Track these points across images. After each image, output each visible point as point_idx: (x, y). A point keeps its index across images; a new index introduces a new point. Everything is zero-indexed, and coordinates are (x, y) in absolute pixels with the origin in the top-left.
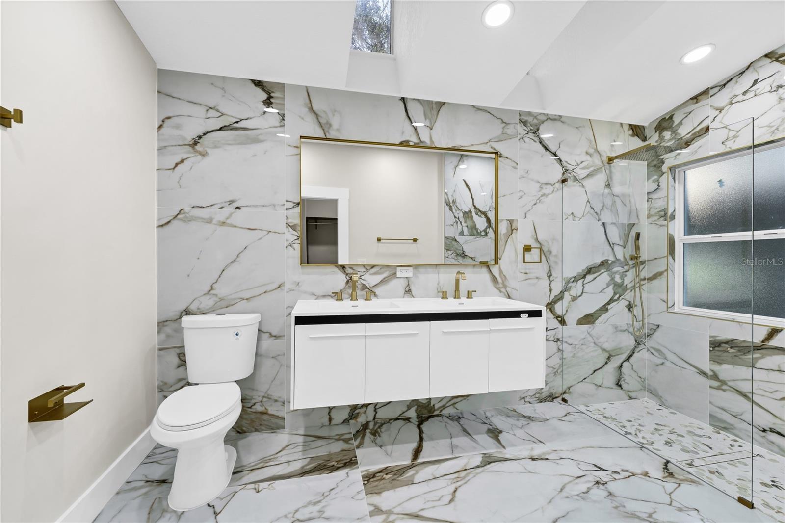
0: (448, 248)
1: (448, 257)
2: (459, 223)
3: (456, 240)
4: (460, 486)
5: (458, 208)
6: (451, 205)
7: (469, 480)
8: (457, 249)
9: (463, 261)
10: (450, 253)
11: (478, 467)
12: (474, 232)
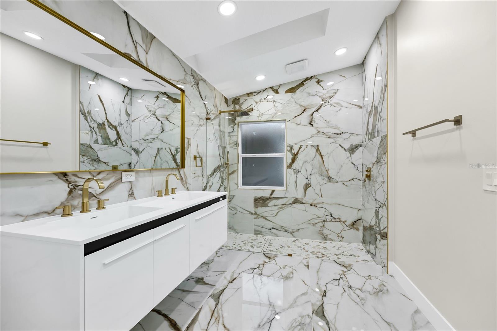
0: (83, 154)
1: (83, 162)
2: (94, 132)
3: (91, 147)
4: (223, 322)
5: (93, 119)
6: (87, 115)
7: (222, 315)
8: (92, 155)
9: (98, 166)
10: (86, 158)
11: (217, 305)
12: (107, 141)
